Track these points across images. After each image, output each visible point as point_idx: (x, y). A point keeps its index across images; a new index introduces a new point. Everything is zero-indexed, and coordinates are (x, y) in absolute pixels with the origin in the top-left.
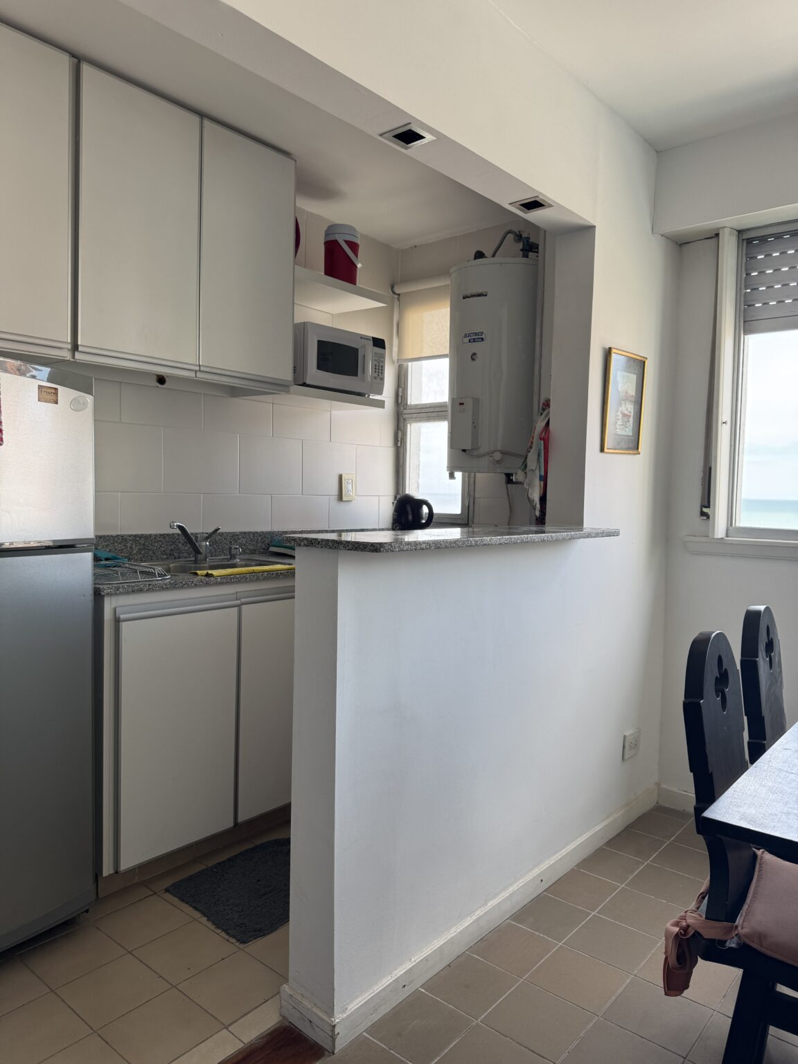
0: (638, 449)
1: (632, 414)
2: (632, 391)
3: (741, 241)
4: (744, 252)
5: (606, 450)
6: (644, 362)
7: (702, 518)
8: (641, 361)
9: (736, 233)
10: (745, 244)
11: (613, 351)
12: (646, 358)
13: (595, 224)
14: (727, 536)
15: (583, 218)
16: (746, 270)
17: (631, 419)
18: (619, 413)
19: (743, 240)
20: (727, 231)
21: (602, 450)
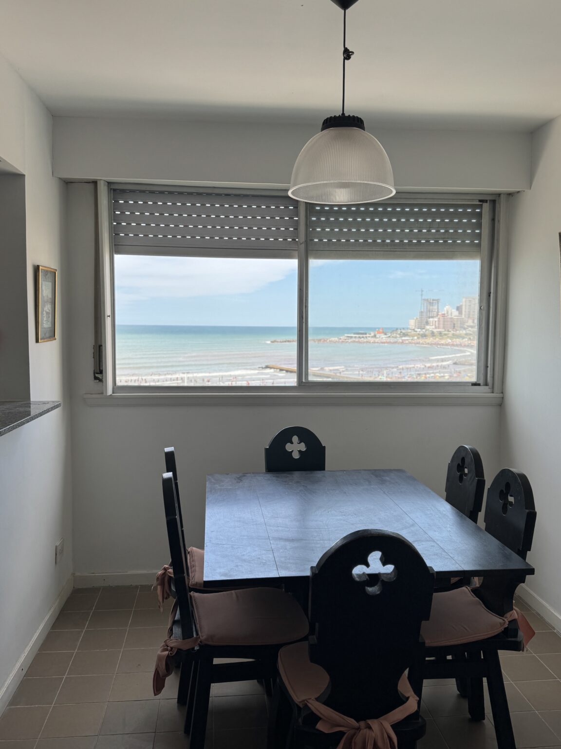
0: (54, 336)
1: (50, 312)
2: (50, 296)
3: (110, 190)
4: (112, 197)
5: (40, 341)
6: (55, 273)
7: (95, 381)
8: (53, 272)
9: (107, 183)
10: (112, 192)
11: (40, 267)
12: (56, 270)
13: (24, 174)
14: (113, 393)
15: (17, 169)
16: (114, 209)
17: (50, 316)
18: (44, 312)
19: (111, 189)
20: (102, 182)
21: (37, 341)
